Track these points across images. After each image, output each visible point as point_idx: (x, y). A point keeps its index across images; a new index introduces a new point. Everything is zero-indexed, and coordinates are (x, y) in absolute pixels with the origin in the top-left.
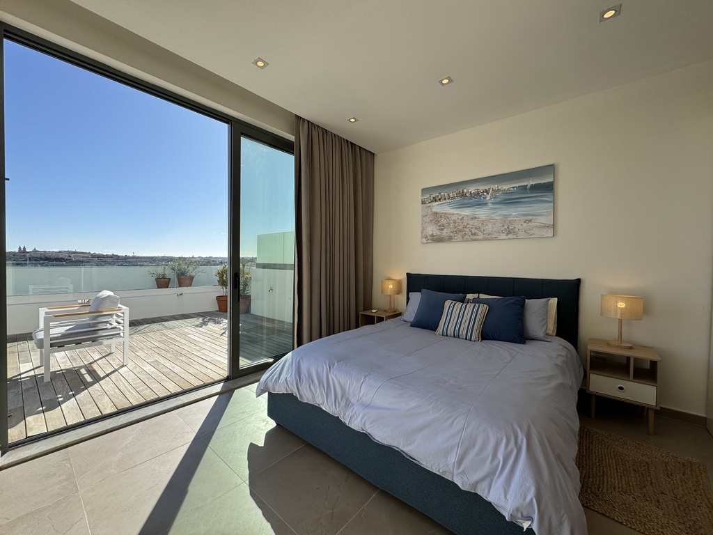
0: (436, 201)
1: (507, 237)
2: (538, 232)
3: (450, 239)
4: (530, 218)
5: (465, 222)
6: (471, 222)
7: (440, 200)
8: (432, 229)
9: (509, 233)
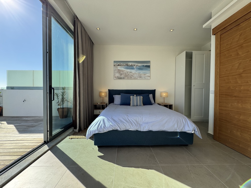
0: (119, 66)
1: (140, 79)
2: (147, 78)
3: (124, 78)
4: (145, 74)
5: (128, 73)
6: (130, 74)
7: (120, 65)
8: (117, 75)
9: (140, 77)
